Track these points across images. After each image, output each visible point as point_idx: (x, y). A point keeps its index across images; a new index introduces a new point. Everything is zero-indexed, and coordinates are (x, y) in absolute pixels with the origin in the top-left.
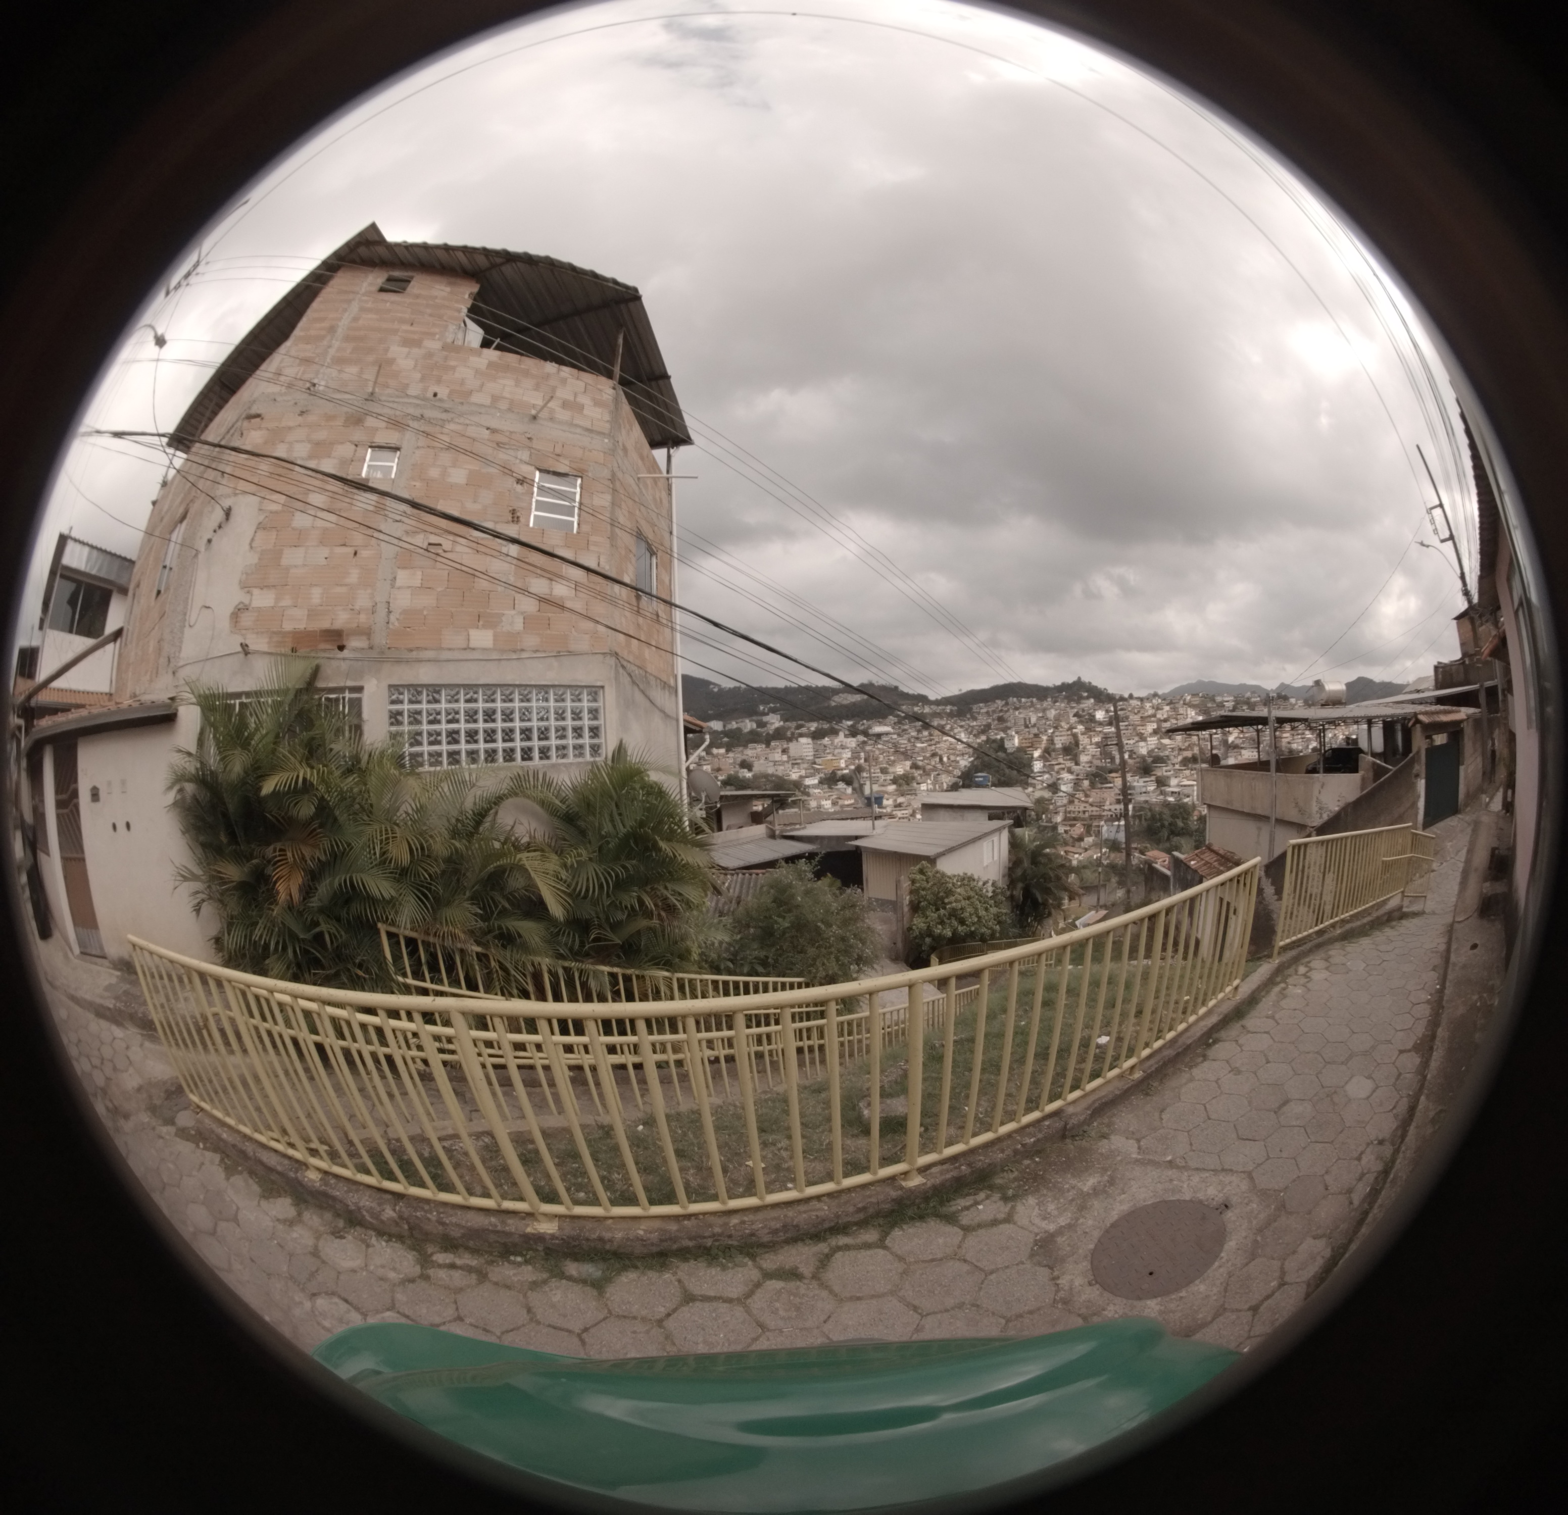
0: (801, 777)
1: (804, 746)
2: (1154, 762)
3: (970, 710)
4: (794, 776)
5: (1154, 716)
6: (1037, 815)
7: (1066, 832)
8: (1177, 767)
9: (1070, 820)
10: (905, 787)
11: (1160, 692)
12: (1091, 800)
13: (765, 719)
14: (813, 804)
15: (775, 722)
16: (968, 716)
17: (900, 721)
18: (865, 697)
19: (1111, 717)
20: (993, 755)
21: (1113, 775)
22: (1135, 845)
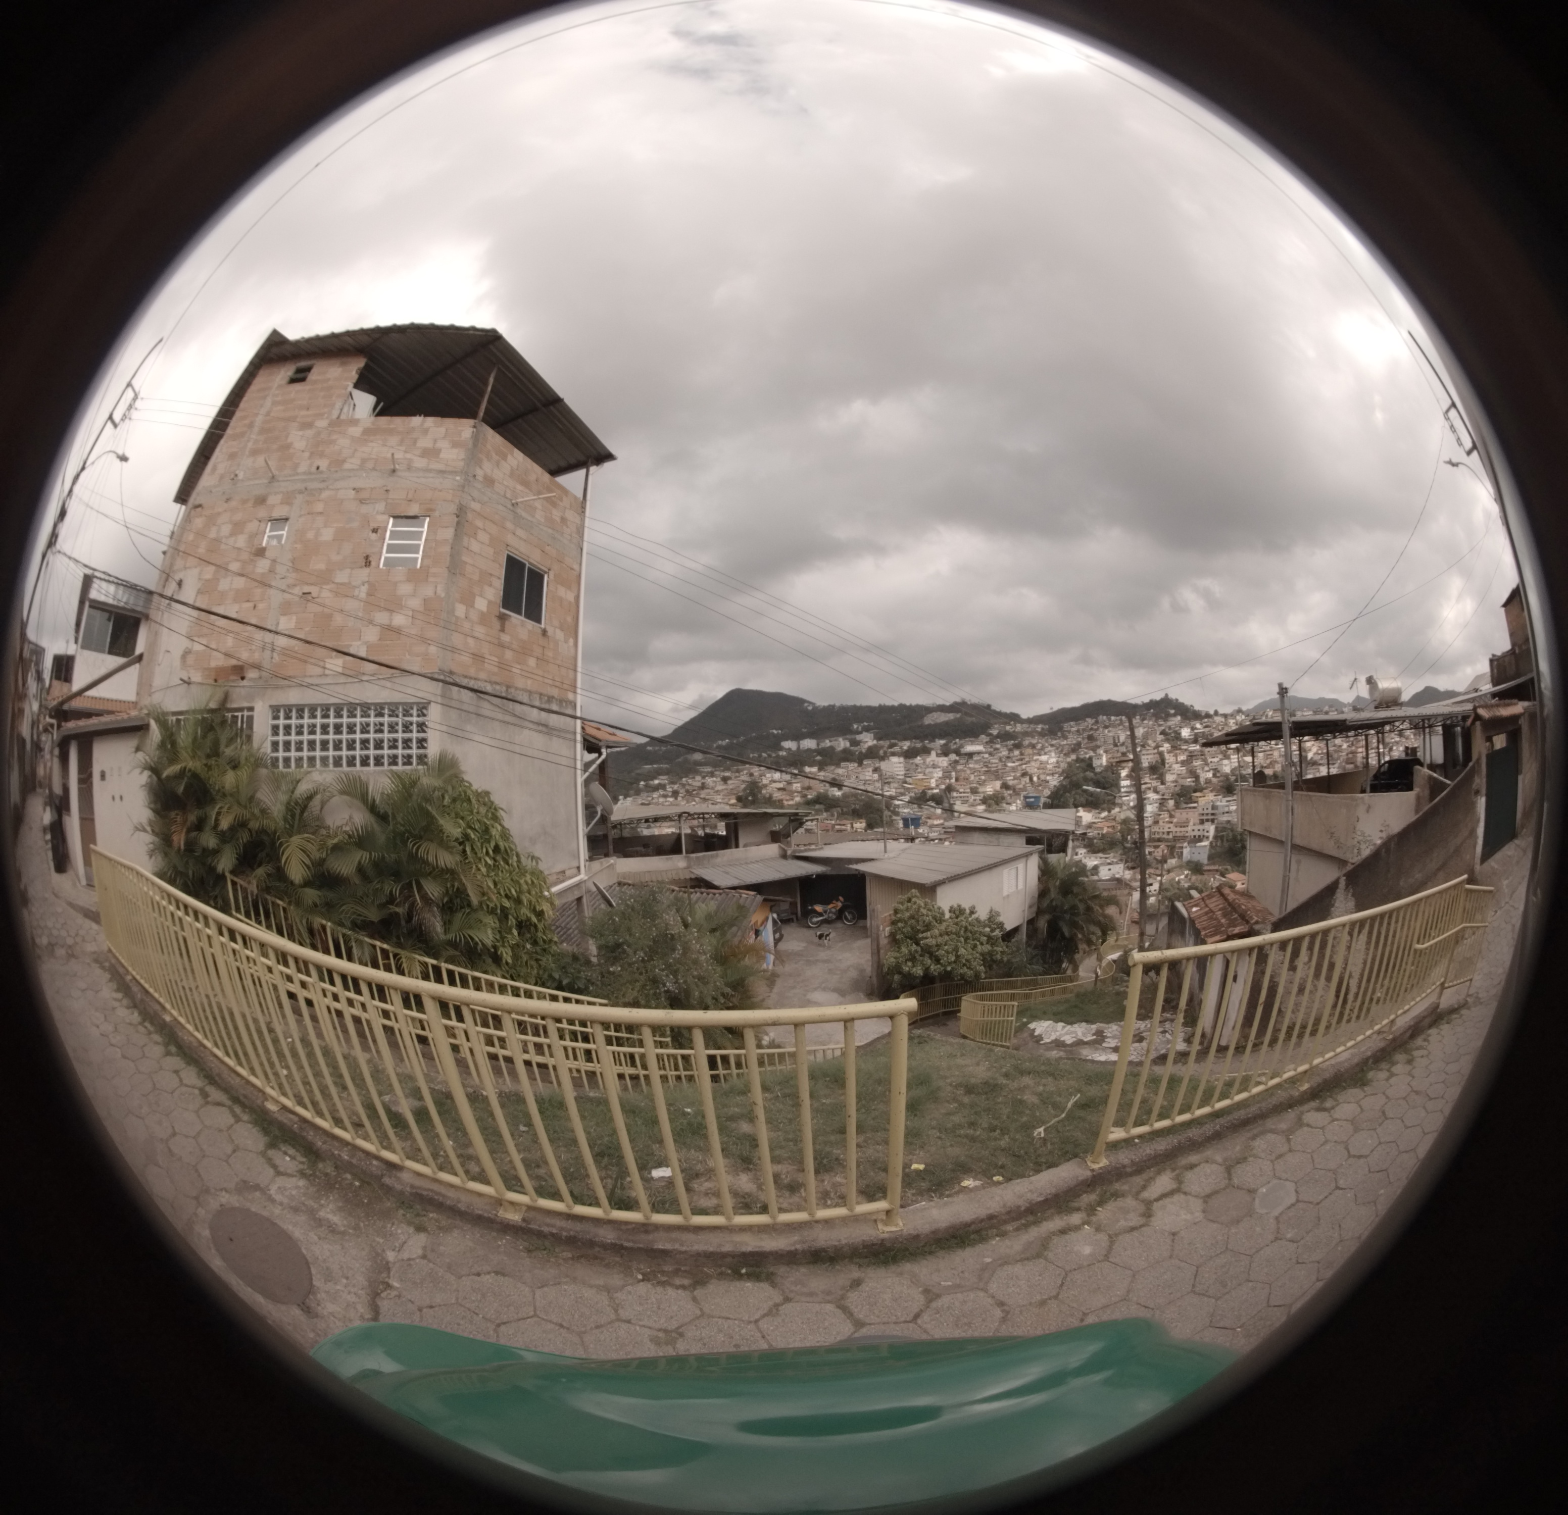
0: (892, 796)
1: (895, 766)
3: (1060, 729)
4: (885, 795)
6: (1123, 836)
7: (1150, 853)
11: (1244, 709)
13: (859, 737)
15: (868, 740)
16: (1059, 734)
17: (992, 740)
18: (958, 715)
19: (1196, 735)
20: (1082, 775)
21: (1198, 794)
22: (1216, 867)
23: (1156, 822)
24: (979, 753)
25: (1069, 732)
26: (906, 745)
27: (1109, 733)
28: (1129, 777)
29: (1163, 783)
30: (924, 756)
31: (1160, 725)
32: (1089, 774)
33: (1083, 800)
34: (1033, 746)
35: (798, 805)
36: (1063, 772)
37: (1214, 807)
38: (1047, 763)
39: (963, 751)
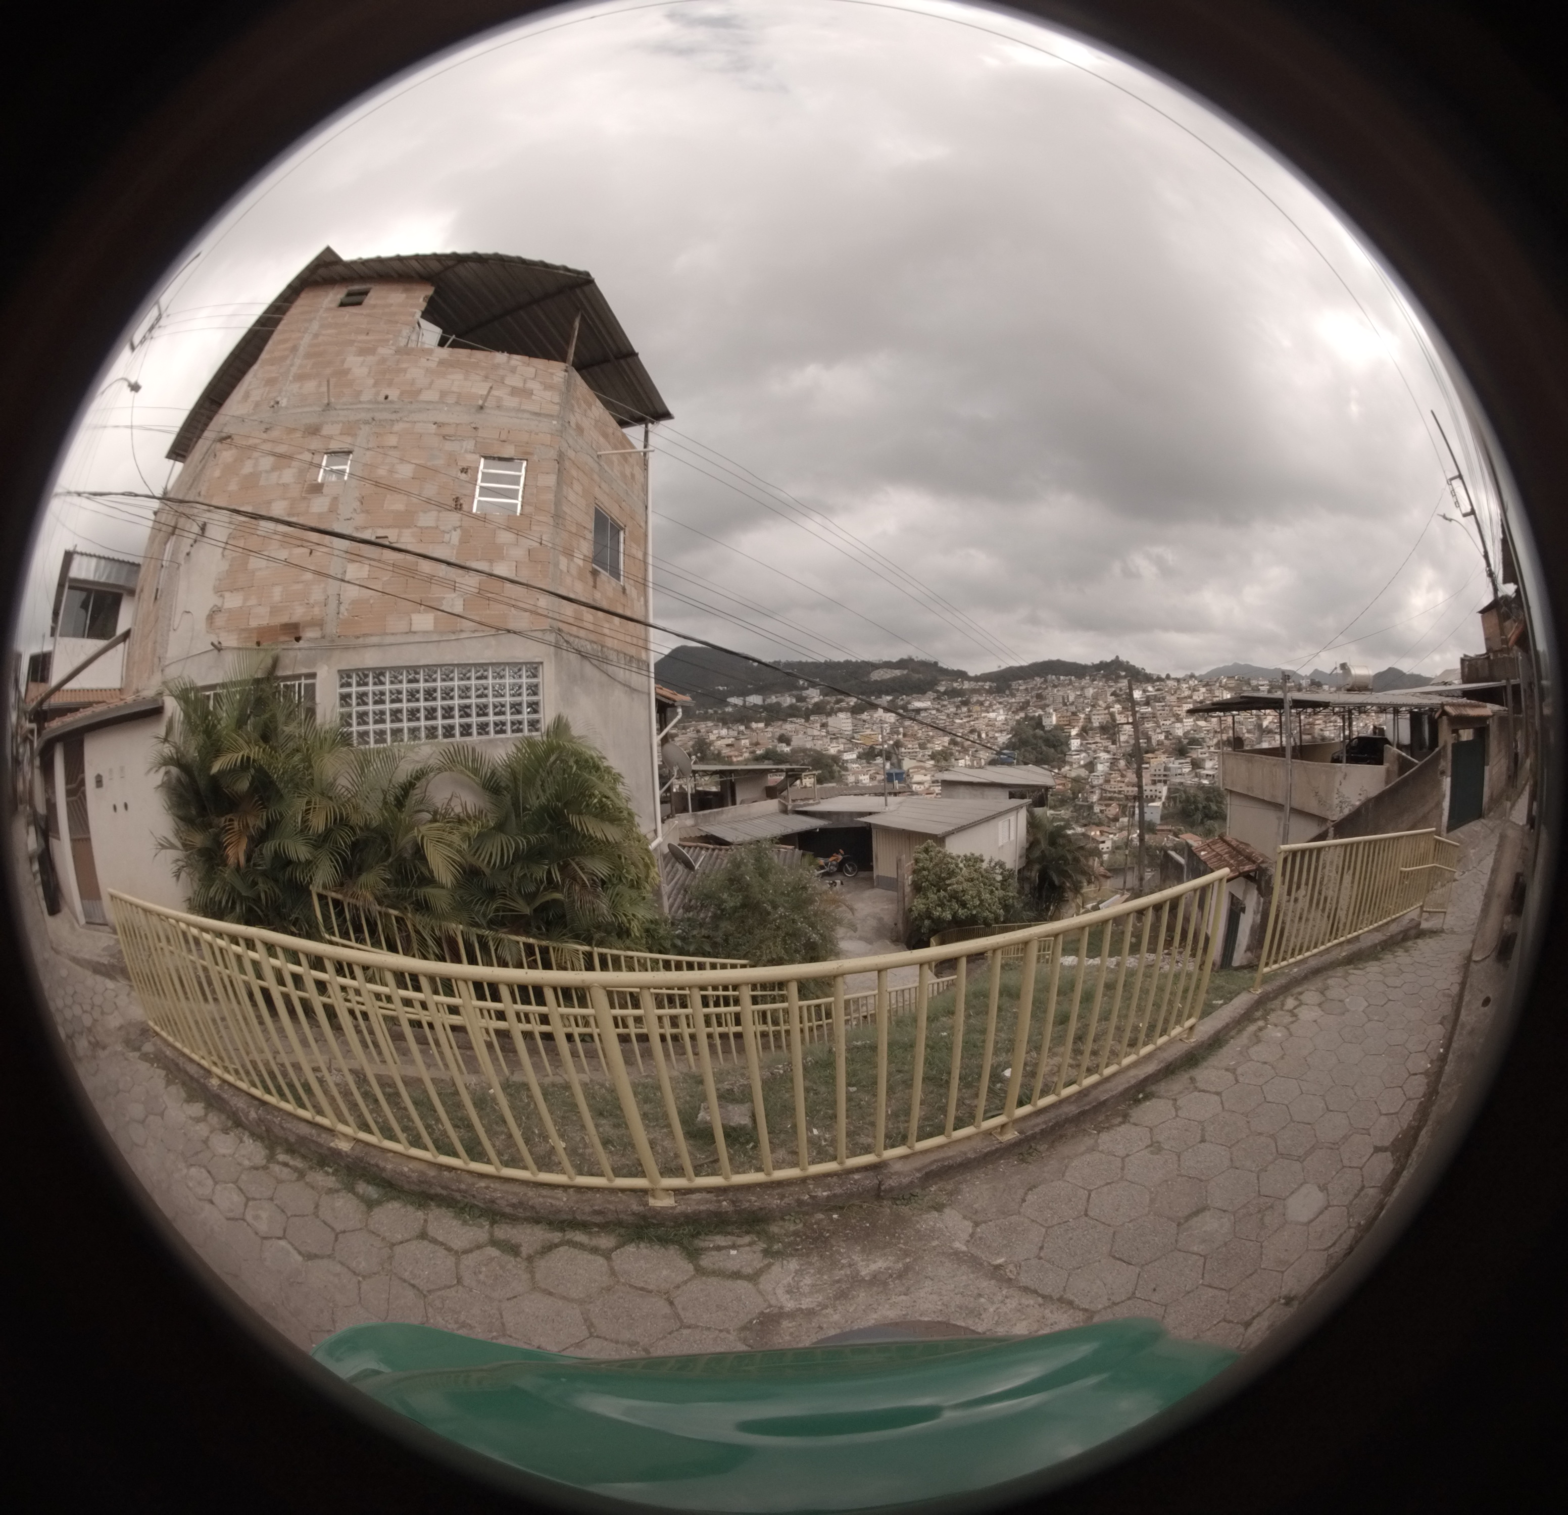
0: (839, 751)
1: (843, 722)
2: (1190, 743)
3: (1009, 687)
4: (833, 751)
5: (1191, 697)
6: (1073, 793)
7: (1102, 811)
8: (1212, 749)
9: (1106, 800)
10: (943, 763)
11: (1197, 674)
12: (1127, 780)
13: (805, 693)
14: (851, 779)
15: (814, 696)
16: (1007, 692)
17: (939, 697)
18: (905, 672)
19: (1148, 698)
20: (1031, 732)
21: (1150, 755)
22: (1169, 827)
23: (1107, 781)
24: (926, 710)
25: (1018, 690)
26: (853, 701)
27: (1058, 693)
28: (1079, 736)
29: (1114, 743)
30: (871, 712)
31: (1110, 687)
32: (1039, 732)
33: (1032, 757)
34: (981, 704)
35: (747, 761)
36: (1012, 729)
37: (1166, 769)
38: (995, 720)
39: (910, 707)
